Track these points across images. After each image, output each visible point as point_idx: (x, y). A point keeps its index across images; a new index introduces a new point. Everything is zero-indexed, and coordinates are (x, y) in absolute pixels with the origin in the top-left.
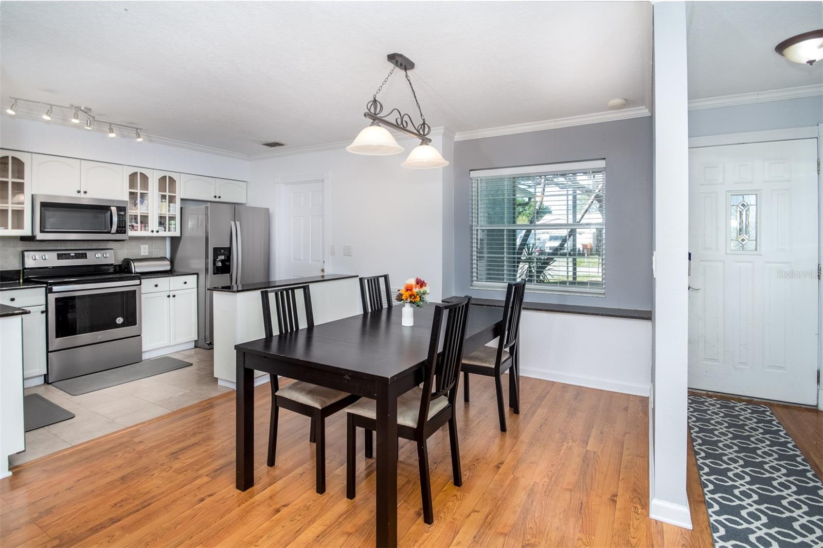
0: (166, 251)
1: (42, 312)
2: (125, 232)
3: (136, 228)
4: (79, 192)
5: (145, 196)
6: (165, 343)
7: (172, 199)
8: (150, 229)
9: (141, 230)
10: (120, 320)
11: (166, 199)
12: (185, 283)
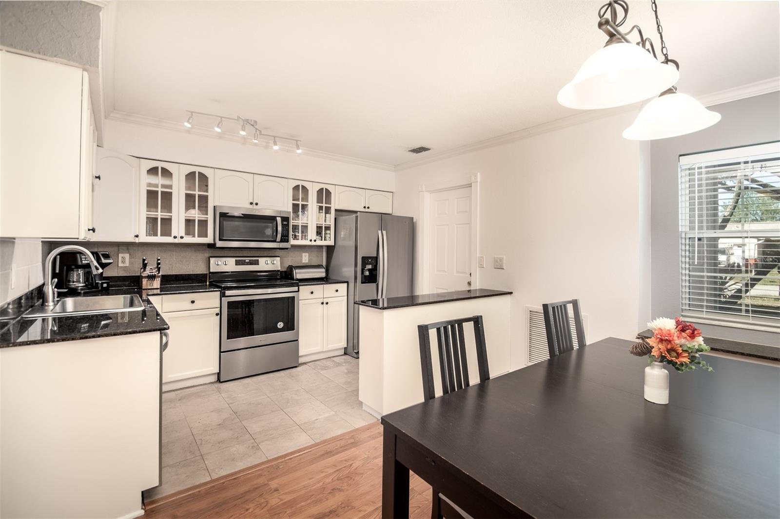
0: (323, 259)
1: (217, 314)
2: (287, 241)
3: (297, 237)
4: (251, 203)
5: (306, 207)
6: (318, 349)
7: (328, 210)
8: (309, 238)
9: (302, 239)
10: (280, 325)
11: (322, 210)
12: (337, 291)
